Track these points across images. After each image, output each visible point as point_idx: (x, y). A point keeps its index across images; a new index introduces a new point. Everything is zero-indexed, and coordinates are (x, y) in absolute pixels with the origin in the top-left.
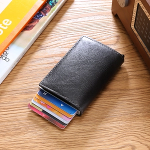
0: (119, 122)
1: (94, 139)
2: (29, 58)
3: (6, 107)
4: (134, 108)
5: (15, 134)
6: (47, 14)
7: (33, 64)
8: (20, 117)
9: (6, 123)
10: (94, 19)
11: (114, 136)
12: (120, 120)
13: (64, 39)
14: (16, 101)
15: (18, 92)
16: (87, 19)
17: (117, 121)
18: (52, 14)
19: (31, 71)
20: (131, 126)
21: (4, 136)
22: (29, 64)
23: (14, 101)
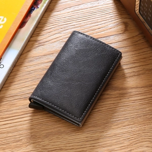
0: (131, 126)
1: (104, 147)
2: (26, 56)
3: (4, 116)
4: (148, 109)
5: (16, 147)
6: (39, 6)
7: (31, 63)
8: (21, 127)
9: (5, 135)
10: (97, 5)
11: (126, 143)
12: (132, 123)
13: (65, 32)
14: (15, 108)
15: (16, 98)
16: (89, 5)
17: (129, 125)
18: (45, 5)
19: (30, 73)
20: (145, 130)
21: (4, 149)
22: (26, 64)
23: (12, 109)
